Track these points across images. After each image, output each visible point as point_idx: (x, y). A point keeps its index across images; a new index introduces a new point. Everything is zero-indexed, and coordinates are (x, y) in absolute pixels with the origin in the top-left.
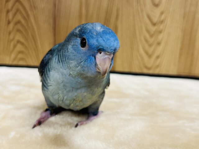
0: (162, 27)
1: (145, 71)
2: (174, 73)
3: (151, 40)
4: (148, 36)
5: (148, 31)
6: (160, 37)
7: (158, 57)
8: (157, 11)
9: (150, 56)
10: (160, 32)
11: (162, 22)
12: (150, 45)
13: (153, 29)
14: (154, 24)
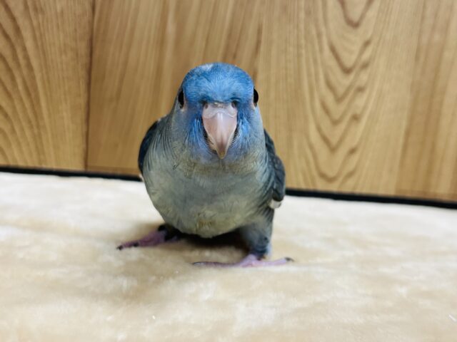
0: (364, 77)
1: (321, 186)
2: (391, 192)
3: (337, 110)
6: (360, 101)
7: (353, 151)
8: (356, 38)
9: (333, 150)
10: (361, 90)
11: (365, 66)
12: (335, 123)
14: (347, 71)
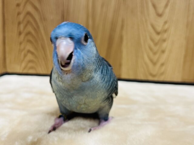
0: (165, 36)
1: (151, 78)
2: (179, 80)
3: (155, 49)
4: (152, 44)
5: (152, 40)
6: (164, 45)
7: (162, 65)
8: (161, 21)
9: (154, 64)
10: (164, 41)
11: (166, 31)
12: (155, 53)
13: (157, 38)
14: (158, 33)
